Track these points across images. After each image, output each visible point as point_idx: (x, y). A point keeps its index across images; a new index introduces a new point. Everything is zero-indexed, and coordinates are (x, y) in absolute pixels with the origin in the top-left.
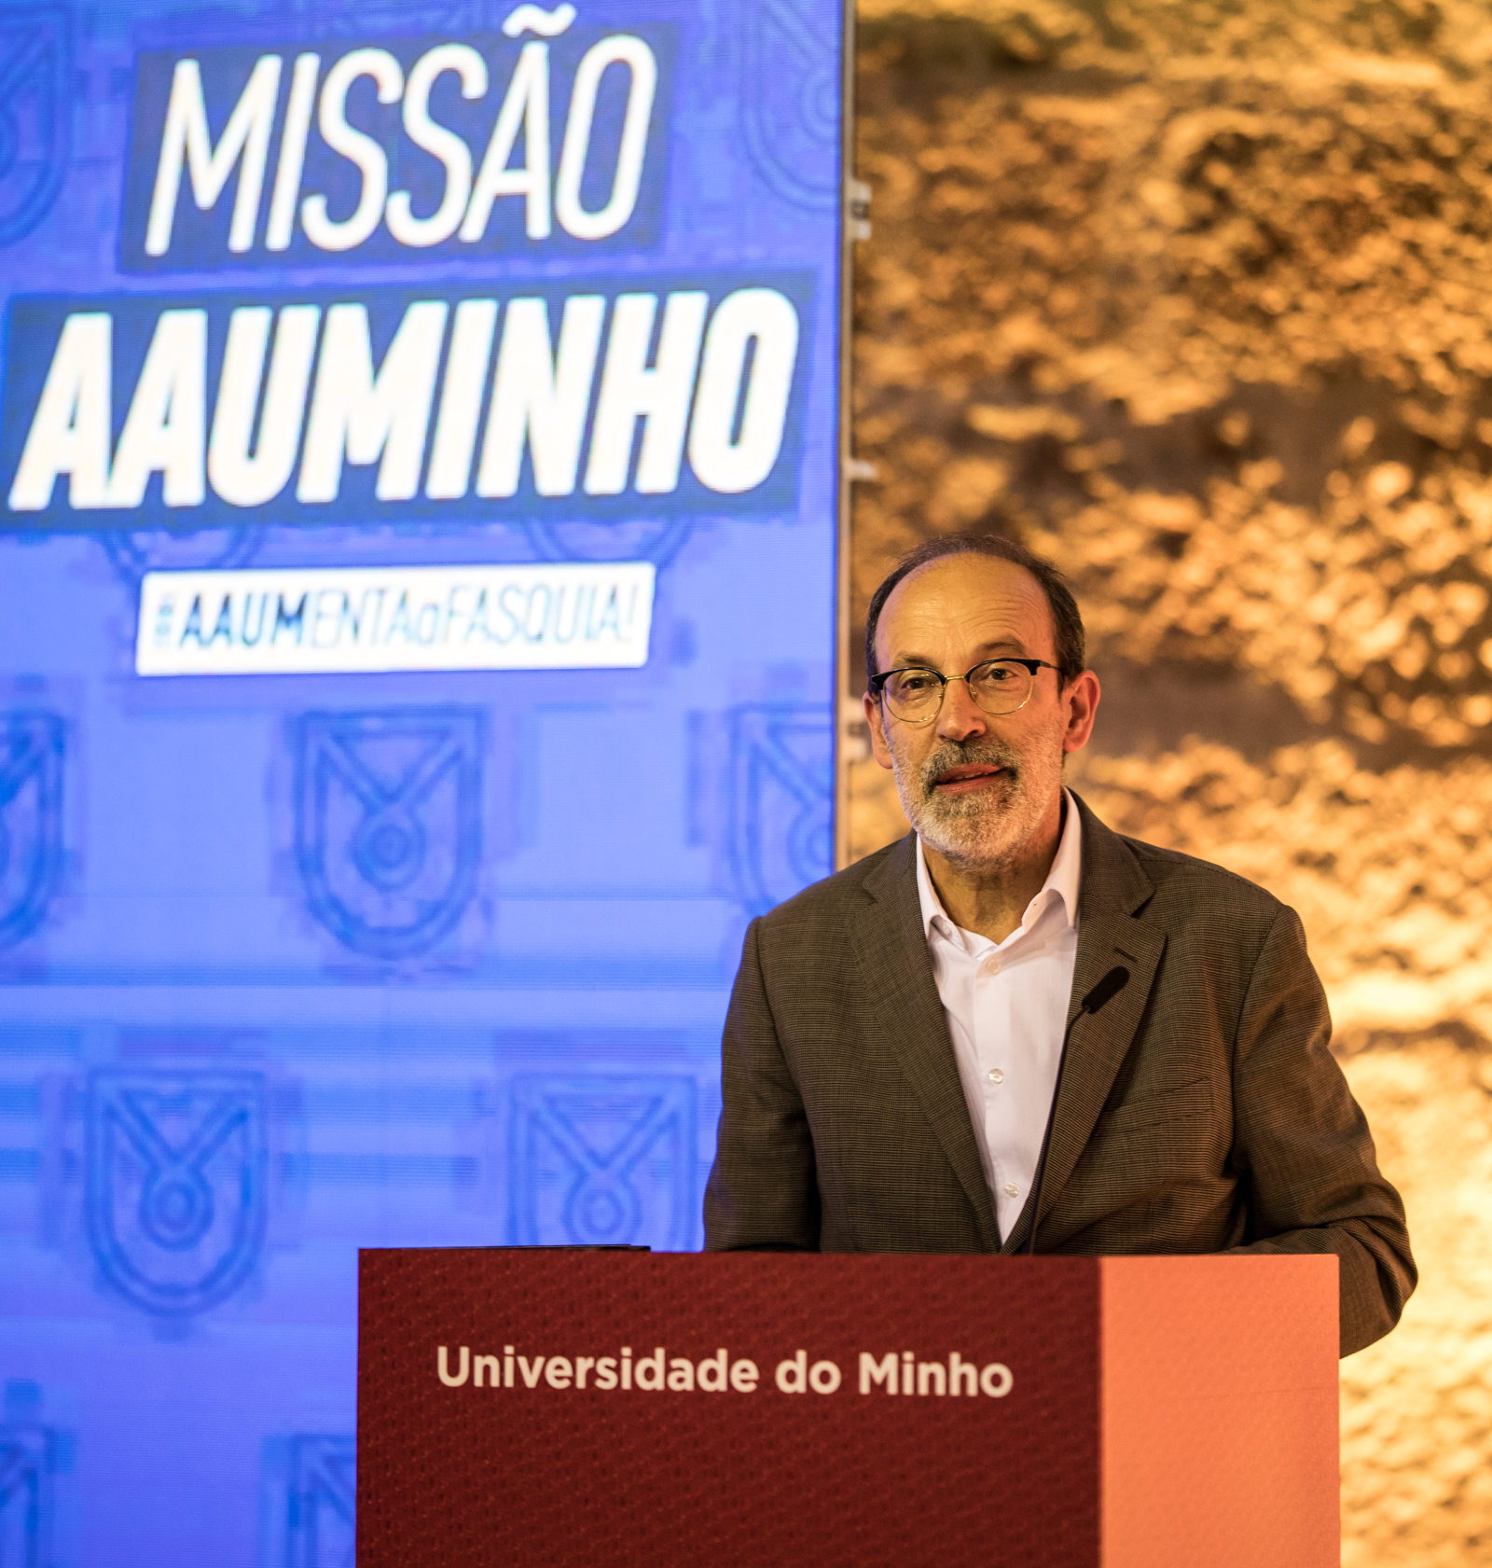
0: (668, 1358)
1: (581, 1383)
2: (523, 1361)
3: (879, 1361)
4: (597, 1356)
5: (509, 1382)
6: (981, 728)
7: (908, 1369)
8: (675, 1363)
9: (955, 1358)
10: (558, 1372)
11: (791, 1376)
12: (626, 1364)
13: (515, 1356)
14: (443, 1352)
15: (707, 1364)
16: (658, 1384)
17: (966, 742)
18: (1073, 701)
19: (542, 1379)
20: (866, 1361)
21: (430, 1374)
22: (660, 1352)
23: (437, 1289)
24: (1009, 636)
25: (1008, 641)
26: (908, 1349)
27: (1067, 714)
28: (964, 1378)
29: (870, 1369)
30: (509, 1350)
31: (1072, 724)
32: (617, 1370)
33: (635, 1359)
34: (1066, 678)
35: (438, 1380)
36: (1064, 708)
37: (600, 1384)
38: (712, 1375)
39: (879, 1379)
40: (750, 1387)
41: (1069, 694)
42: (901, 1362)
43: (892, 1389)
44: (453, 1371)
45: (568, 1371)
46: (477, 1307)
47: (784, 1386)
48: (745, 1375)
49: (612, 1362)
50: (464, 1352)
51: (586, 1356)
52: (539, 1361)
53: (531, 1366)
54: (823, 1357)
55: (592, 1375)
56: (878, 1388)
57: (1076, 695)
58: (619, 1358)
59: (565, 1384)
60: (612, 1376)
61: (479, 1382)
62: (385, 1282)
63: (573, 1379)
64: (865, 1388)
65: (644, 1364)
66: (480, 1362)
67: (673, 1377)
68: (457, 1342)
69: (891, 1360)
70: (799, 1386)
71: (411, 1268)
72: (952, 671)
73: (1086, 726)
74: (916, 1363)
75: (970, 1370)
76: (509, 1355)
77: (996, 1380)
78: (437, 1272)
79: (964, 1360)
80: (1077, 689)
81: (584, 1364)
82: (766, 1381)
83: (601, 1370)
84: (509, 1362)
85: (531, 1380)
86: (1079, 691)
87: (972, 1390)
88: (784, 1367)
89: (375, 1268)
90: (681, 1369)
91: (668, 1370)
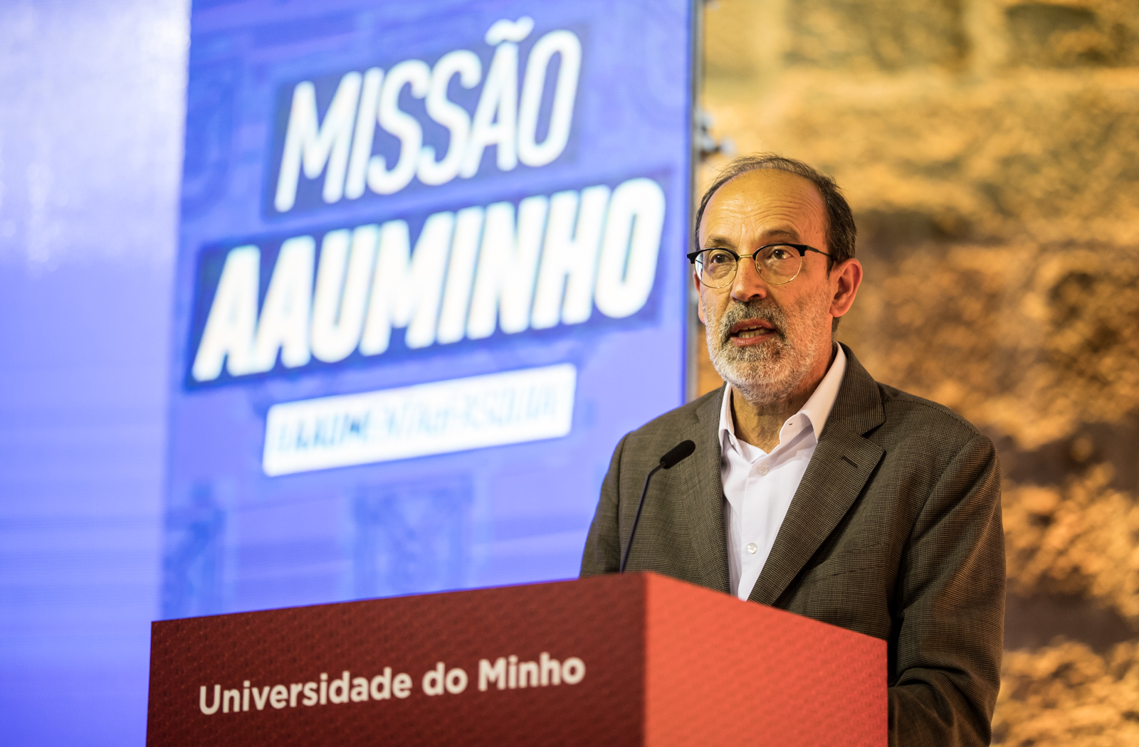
0: (352, 677)
1: (293, 703)
2: (255, 691)
3: (493, 664)
4: (304, 682)
5: (246, 707)
6: (763, 293)
7: (513, 669)
8: (357, 681)
9: (545, 657)
10: (278, 696)
11: (433, 683)
12: (324, 686)
13: (250, 688)
14: (203, 690)
15: (377, 680)
16: (344, 698)
17: (751, 302)
18: (841, 281)
19: (268, 702)
20: (484, 665)
21: (195, 707)
22: (346, 675)
23: (202, 645)
24: (788, 226)
25: (787, 230)
26: (513, 653)
27: (834, 288)
28: (550, 672)
29: (489, 672)
30: (247, 684)
31: (838, 297)
32: (317, 691)
33: (329, 682)
34: (835, 263)
35: (199, 711)
36: (832, 284)
37: (306, 702)
38: (380, 687)
39: (492, 678)
40: (405, 694)
41: (837, 274)
42: (508, 664)
43: (501, 685)
44: (210, 703)
45: (285, 695)
46: (227, 655)
47: (429, 690)
48: (401, 686)
49: (313, 685)
50: (217, 688)
51: (297, 682)
52: (266, 689)
53: (261, 693)
54: (456, 666)
55: (301, 696)
56: (492, 685)
57: (843, 277)
58: (318, 681)
59: (283, 704)
60: (314, 696)
61: (226, 709)
62: (168, 644)
63: (288, 701)
64: (483, 686)
65: (336, 684)
66: (227, 694)
67: (355, 691)
68: (213, 682)
69: (501, 663)
70: (439, 690)
71: (185, 632)
72: (744, 251)
73: (849, 298)
74: (518, 664)
75: (555, 665)
76: (247, 688)
77: (572, 671)
78: (201, 633)
79: (552, 657)
80: (843, 271)
81: (296, 689)
82: (417, 688)
83: (307, 692)
84: (246, 692)
85: (260, 705)
86: (846, 272)
87: (556, 681)
88: (429, 676)
89: (162, 634)
90: (360, 686)
91: (352, 686)
